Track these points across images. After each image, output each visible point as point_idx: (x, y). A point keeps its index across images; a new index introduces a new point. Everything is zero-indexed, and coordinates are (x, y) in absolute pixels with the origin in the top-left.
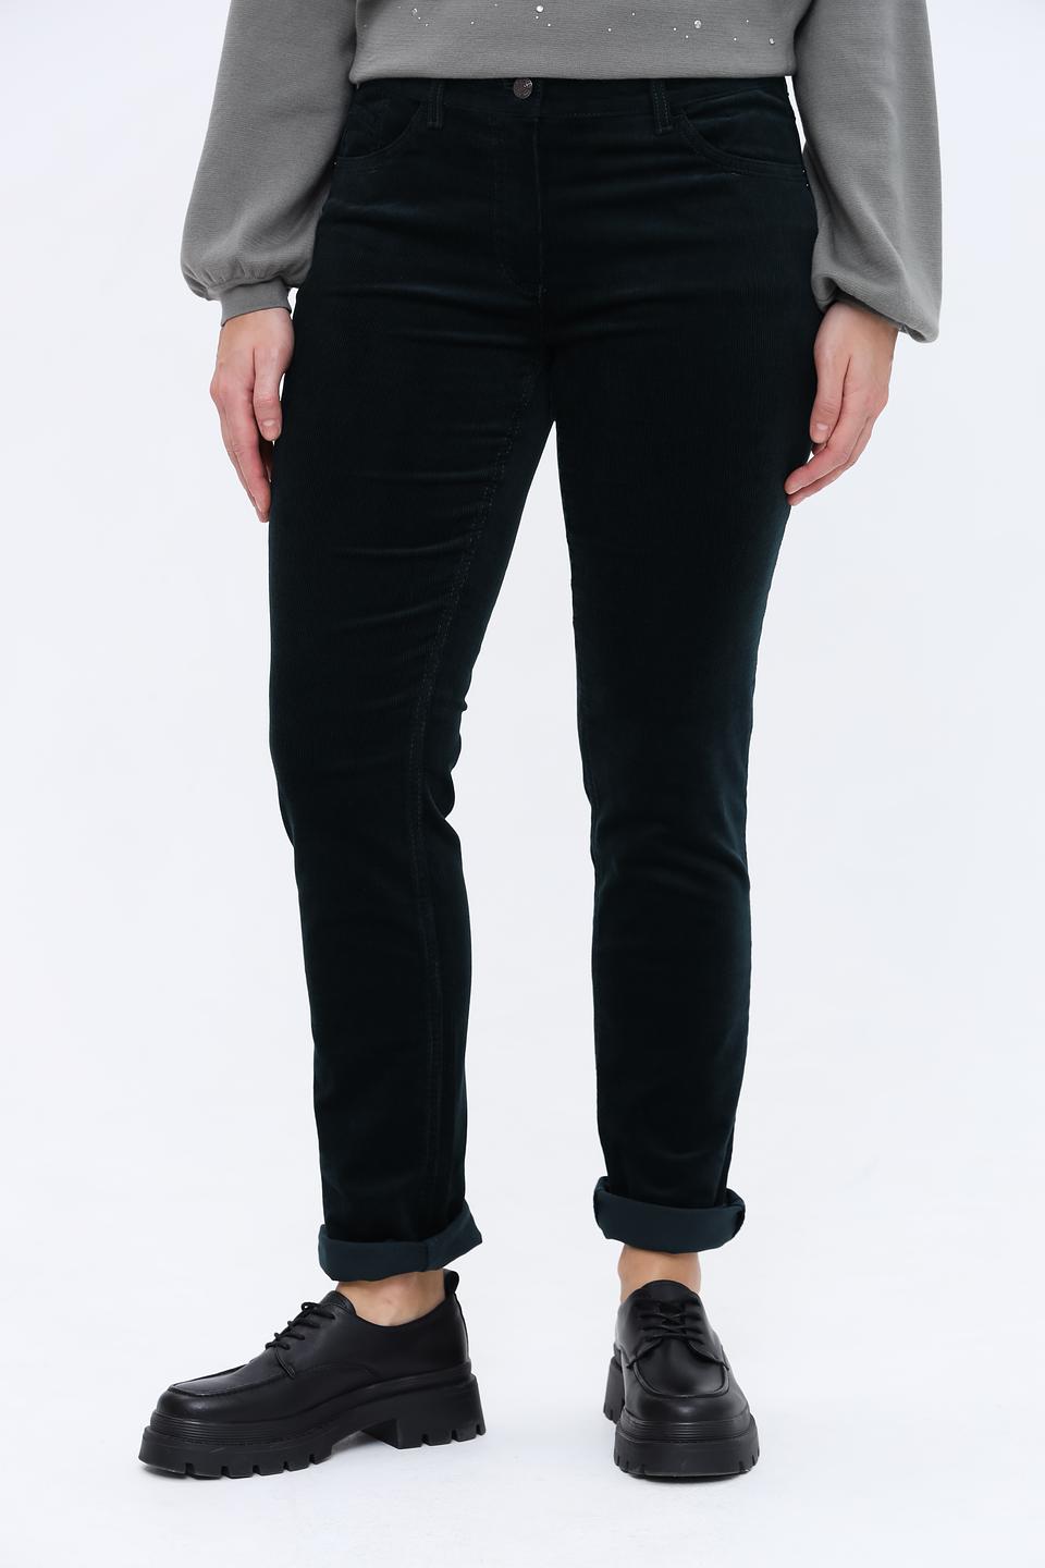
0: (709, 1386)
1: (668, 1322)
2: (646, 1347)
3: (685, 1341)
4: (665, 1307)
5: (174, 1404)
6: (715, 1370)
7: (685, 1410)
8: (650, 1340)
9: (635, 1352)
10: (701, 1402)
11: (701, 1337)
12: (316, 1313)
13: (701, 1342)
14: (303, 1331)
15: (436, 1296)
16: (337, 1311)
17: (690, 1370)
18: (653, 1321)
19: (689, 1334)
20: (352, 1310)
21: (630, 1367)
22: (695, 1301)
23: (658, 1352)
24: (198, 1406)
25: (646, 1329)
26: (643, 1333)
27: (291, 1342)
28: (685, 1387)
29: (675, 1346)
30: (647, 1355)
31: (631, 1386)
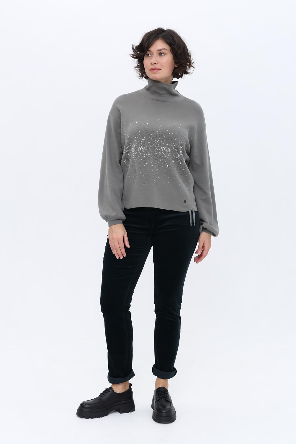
0: (168, 407)
1: (162, 394)
2: (158, 399)
3: (165, 398)
4: (162, 392)
5: (82, 405)
6: (170, 403)
7: (164, 411)
8: (159, 398)
9: (156, 400)
10: (167, 410)
11: (168, 397)
12: (107, 391)
13: (167, 398)
14: (105, 394)
15: (128, 388)
16: (111, 391)
17: (165, 403)
18: (160, 394)
19: (166, 397)
20: (113, 390)
21: (155, 402)
22: (167, 391)
23: (160, 400)
24: (86, 406)
25: (159, 396)
26: (158, 396)
27: (103, 395)
28: (164, 407)
29: (163, 399)
30: (158, 400)
31: (155, 406)
